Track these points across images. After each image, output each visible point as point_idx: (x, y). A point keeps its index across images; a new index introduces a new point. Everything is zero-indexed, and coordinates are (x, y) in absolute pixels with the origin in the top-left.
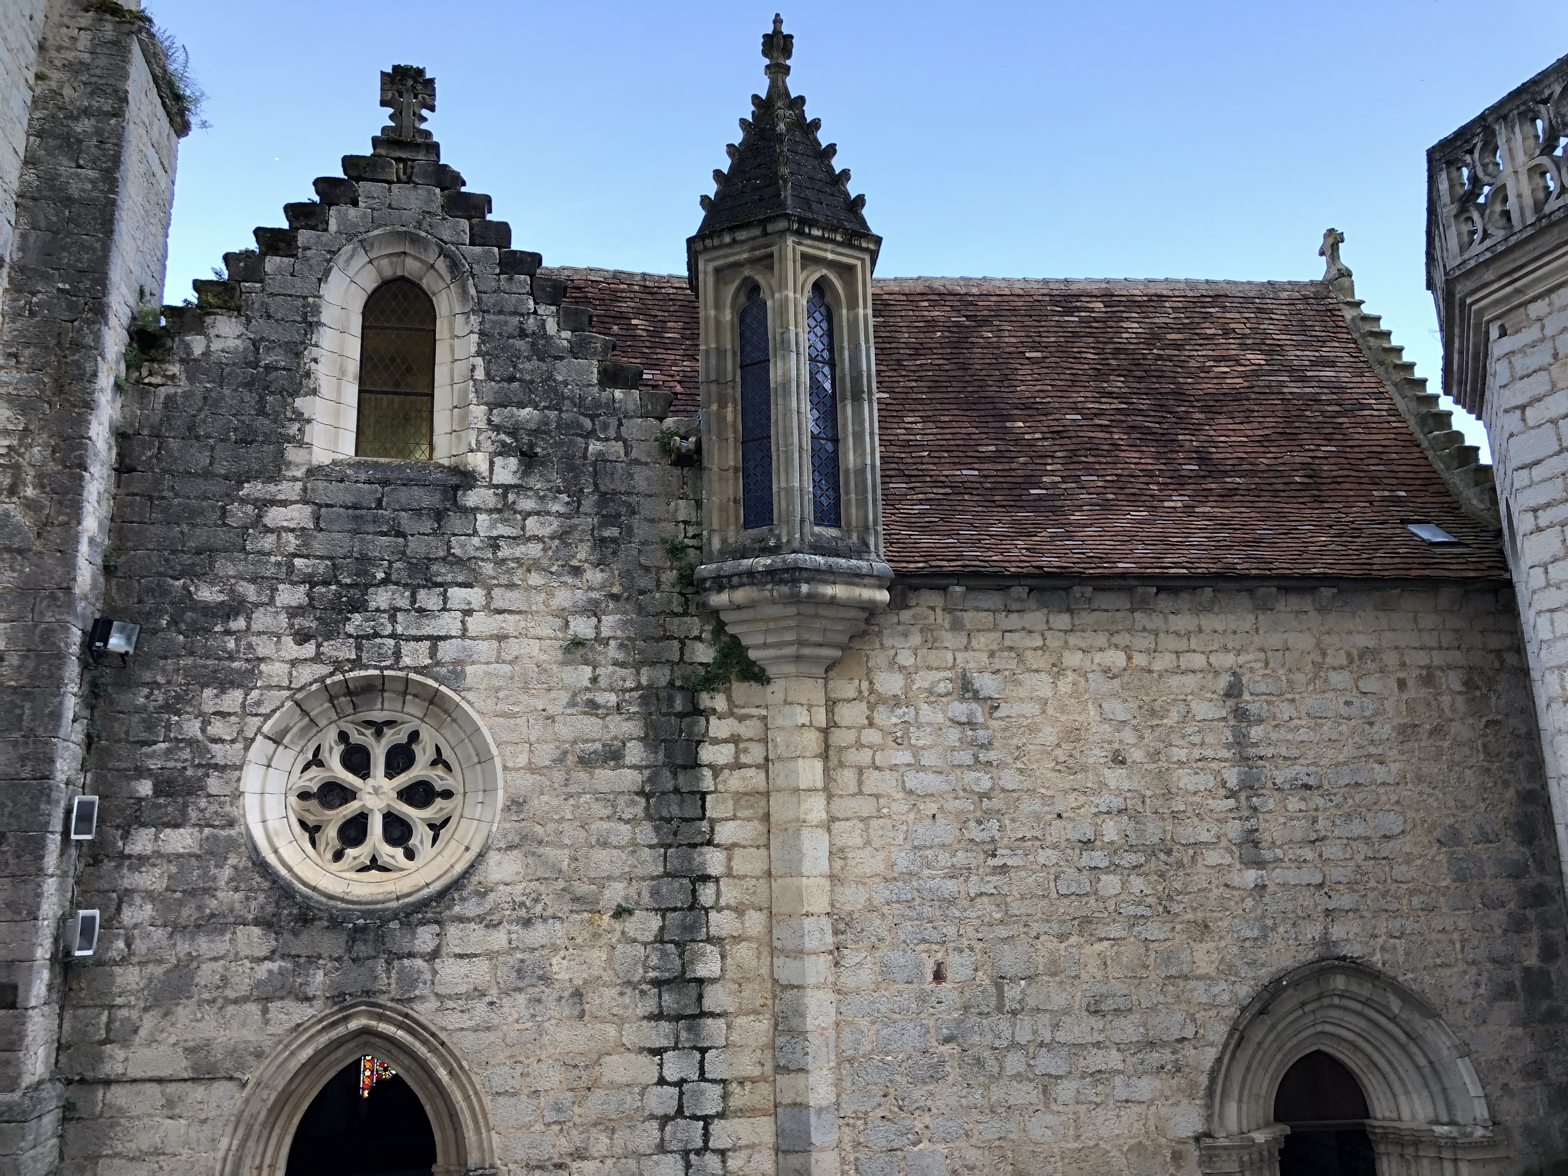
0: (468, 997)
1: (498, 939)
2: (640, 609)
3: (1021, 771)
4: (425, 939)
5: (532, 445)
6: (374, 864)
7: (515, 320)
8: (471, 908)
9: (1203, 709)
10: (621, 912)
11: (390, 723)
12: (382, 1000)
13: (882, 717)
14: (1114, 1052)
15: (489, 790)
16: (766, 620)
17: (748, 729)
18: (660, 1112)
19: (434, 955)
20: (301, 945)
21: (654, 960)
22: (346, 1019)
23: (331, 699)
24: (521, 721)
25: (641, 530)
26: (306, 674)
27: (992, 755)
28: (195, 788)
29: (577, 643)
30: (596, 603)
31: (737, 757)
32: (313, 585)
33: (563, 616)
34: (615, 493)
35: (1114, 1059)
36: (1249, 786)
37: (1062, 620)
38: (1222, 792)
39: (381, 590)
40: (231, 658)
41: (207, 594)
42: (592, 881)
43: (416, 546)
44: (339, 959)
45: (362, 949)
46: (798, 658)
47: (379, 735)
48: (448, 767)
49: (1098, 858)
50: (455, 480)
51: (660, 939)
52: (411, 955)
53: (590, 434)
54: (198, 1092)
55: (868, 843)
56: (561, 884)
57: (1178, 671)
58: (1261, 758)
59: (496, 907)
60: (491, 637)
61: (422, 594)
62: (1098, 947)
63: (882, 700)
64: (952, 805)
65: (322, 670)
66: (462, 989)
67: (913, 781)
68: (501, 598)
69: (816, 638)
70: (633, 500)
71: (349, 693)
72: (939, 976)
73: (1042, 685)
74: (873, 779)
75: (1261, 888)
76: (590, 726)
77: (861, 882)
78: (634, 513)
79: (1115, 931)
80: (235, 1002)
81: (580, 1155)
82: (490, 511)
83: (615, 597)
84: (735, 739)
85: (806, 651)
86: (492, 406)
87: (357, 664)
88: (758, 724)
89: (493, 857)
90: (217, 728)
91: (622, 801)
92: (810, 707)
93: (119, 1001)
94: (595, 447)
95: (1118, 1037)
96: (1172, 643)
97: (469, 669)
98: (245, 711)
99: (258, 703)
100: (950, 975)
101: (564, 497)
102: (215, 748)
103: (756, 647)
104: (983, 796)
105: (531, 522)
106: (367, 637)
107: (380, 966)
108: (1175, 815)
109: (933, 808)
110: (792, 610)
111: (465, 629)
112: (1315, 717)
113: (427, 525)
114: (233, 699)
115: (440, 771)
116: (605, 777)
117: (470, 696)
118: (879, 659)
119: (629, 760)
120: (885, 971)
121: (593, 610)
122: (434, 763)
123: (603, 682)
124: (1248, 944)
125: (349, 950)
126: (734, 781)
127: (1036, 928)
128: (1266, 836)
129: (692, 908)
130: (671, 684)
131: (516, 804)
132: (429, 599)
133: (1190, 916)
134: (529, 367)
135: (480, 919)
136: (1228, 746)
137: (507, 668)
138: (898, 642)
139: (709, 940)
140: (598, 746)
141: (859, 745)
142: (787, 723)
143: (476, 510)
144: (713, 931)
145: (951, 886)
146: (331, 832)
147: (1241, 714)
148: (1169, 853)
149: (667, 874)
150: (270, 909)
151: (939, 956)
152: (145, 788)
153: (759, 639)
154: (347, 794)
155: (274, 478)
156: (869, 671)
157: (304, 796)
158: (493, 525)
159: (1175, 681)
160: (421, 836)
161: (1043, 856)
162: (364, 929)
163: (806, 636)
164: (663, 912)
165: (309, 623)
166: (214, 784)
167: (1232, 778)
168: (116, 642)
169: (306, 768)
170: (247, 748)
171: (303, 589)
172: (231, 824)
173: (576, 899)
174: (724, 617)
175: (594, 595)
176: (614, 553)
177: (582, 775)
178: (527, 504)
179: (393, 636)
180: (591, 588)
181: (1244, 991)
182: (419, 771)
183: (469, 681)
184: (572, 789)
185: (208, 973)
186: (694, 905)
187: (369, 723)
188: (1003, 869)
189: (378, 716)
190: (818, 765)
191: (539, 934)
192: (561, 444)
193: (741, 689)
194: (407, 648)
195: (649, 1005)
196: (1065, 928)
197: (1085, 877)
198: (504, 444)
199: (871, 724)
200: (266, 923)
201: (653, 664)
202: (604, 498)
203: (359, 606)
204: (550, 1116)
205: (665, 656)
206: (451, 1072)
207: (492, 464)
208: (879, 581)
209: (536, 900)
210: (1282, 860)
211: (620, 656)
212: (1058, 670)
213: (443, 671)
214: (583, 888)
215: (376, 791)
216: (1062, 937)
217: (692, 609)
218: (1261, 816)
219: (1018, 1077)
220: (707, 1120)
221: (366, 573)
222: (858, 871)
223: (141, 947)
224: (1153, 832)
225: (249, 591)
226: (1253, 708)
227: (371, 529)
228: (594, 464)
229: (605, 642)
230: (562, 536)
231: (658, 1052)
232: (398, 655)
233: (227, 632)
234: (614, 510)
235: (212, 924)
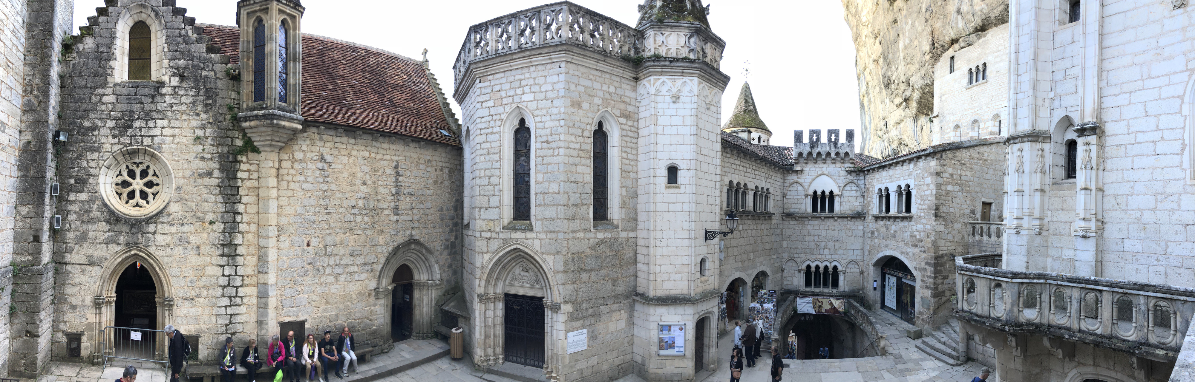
0: (164, 246)
1: (173, 229)
2: (219, 128)
3: (337, 185)
4: (151, 228)
5: (183, 73)
6: (138, 205)
7: (178, 31)
8: (165, 219)
9: (388, 171)
10: (211, 223)
11: (141, 163)
12: (140, 246)
13: (297, 166)
15: (170, 184)
16: (261, 132)
17: (253, 168)
18: (223, 284)
19: (155, 233)
20: (117, 228)
21: (222, 238)
22: (130, 251)
23: (124, 155)
24: (180, 163)
25: (219, 101)
26: (116, 148)
27: (328, 180)
28: (86, 182)
29: (198, 138)
30: (204, 125)
31: (249, 176)
32: (117, 120)
33: (193, 129)
34: (211, 88)
35: (356, 268)
36: (397, 193)
37: (353, 141)
38: (390, 194)
39: (137, 121)
40: (94, 143)
41: (87, 124)
42: (203, 213)
43: (147, 107)
44: (128, 233)
45: (134, 230)
46: (271, 145)
47: (138, 166)
48: (157, 176)
49: (356, 211)
50: (158, 85)
51: (224, 231)
52: (148, 233)
53: (203, 69)
54: (90, 268)
55: (289, 204)
56: (193, 213)
57: (383, 160)
58: (401, 186)
59: (173, 220)
60: (170, 136)
61: (149, 122)
62: (354, 237)
63: (296, 161)
64: (316, 194)
65: (121, 146)
66: (163, 244)
67: (304, 186)
68: (174, 123)
69: (277, 139)
70: (217, 91)
71: (129, 154)
72: (308, 245)
73: (345, 160)
74: (292, 185)
75: (397, 221)
76: (202, 164)
77: (287, 216)
78: (217, 95)
79: (359, 232)
80: (99, 244)
81: (198, 296)
82: (170, 95)
83: (210, 123)
84: (249, 171)
85: (274, 143)
86: (170, 60)
87: (131, 144)
88: (257, 166)
89: (172, 204)
90: (92, 164)
91: (212, 188)
92: (274, 161)
93: (68, 241)
94: (204, 73)
95: (357, 262)
96: (382, 151)
97: (164, 146)
98: (99, 159)
99: (103, 157)
100: (311, 244)
101: (194, 90)
102: (91, 170)
103: (257, 141)
104: (325, 191)
105: (183, 98)
106: (133, 136)
107: (140, 236)
108: (378, 200)
109: (310, 194)
110: (270, 129)
111: (162, 133)
112: (415, 176)
113: (150, 100)
114: (95, 155)
115: (155, 177)
116: (207, 181)
117: (164, 154)
118: (296, 147)
119: (214, 175)
120: (293, 243)
121: (203, 127)
122: (153, 175)
123: (206, 151)
124: (393, 235)
125: (131, 230)
126: (248, 184)
127: (338, 231)
128: (401, 207)
129: (234, 222)
130: (228, 152)
131: (179, 188)
132: (151, 124)
133: (379, 228)
134: (182, 47)
135: (168, 223)
136: (393, 182)
137: (175, 146)
138: (303, 143)
139: (239, 232)
140: (205, 171)
141: (288, 174)
142: (266, 166)
143: (165, 94)
144: (240, 230)
145: (314, 218)
146: (125, 196)
147: (398, 174)
148: (375, 210)
149: (226, 212)
150: (108, 217)
151: (309, 239)
152: (72, 181)
153: (258, 139)
154: (128, 184)
155: (104, 87)
156: (293, 151)
157: (117, 184)
158: (171, 100)
159: (382, 162)
160: (150, 198)
161: (341, 210)
162: (135, 224)
163: (274, 138)
164: (225, 223)
165: (116, 132)
166: (91, 180)
167: (393, 191)
168: (62, 138)
169: (117, 176)
170: (100, 170)
171: (114, 122)
172: (96, 192)
173: (198, 218)
174: (247, 131)
175: (204, 122)
176: (210, 109)
177: (200, 180)
178: (181, 92)
179: (141, 136)
180: (202, 120)
181: (391, 248)
182: (149, 178)
183: (164, 150)
184: (197, 184)
185: (91, 235)
186: (234, 221)
187: (135, 163)
188: (329, 213)
189: (137, 161)
190: (275, 179)
191: (186, 228)
192: (193, 72)
193: (251, 155)
194: (145, 139)
195: (220, 252)
196: (346, 231)
197: (352, 217)
198: (174, 73)
199: (292, 168)
200: (107, 221)
201: (222, 145)
202: (207, 90)
203: (130, 127)
204: (190, 284)
205: (227, 143)
206: (160, 269)
207: (170, 79)
208: (299, 122)
209: (185, 218)
210: (403, 214)
211: (212, 142)
212: (350, 155)
213: (155, 146)
214: (200, 215)
215: (137, 183)
216: (344, 234)
217: (236, 128)
218: (400, 202)
219: (329, 274)
220: (237, 287)
221: (132, 116)
222: (286, 212)
223: (73, 226)
224: (372, 204)
225: (98, 123)
226: (401, 172)
227: (133, 102)
228: (204, 79)
229: (207, 138)
230: (193, 103)
231: (222, 266)
232: (142, 141)
233: (93, 135)
234: (210, 94)
235: (92, 221)
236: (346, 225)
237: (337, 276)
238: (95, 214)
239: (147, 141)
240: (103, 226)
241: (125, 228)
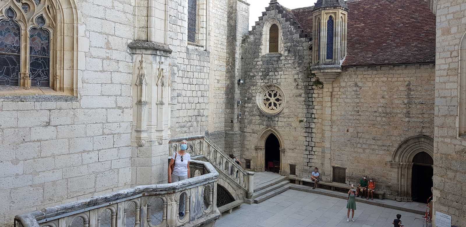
1: (285, 120)
2: (304, 74)
3: (365, 99)
4: (276, 119)
5: (289, 49)
6: (272, 109)
7: (287, 29)
8: (282, 115)
9: (402, 88)
11: (274, 90)
12: (272, 126)
13: (342, 90)
14: (376, 146)
17: (320, 92)
18: (306, 145)
19: (278, 121)
20: (263, 119)
21: (305, 124)
22: (268, 128)
23: (266, 87)
24: (288, 91)
25: (304, 62)
26: (262, 84)
27: (360, 96)
28: (251, 99)
29: (295, 79)
30: (298, 73)
31: (318, 96)
32: (263, 72)
33: (294, 75)
36: (409, 103)
37: (375, 72)
38: (403, 104)
39: (271, 73)
40: (254, 82)
43: (275, 66)
44: (267, 121)
47: (273, 92)
49: (377, 114)
50: (280, 56)
51: (306, 122)
52: (275, 121)
53: (298, 46)
54: (253, 134)
55: (338, 110)
56: (293, 113)
57: (397, 81)
58: (413, 98)
59: (285, 116)
60: (284, 79)
62: (376, 129)
63: (341, 87)
64: (352, 104)
65: (264, 84)
66: (281, 126)
67: (346, 100)
68: (285, 72)
70: (304, 56)
71: (268, 87)
72: (348, 131)
73: (370, 84)
74: (339, 100)
75: (409, 122)
76: (297, 91)
77: (336, 116)
78: (304, 58)
79: (379, 127)
80: (256, 125)
81: (295, 149)
82: (284, 60)
83: (301, 72)
84: (318, 93)
85: (329, 80)
86: (284, 44)
87: (268, 83)
88: (322, 91)
89: (285, 109)
90: (253, 91)
91: (301, 102)
92: (330, 88)
93: (245, 123)
94: (298, 48)
95: (378, 144)
96: (397, 76)
97: (281, 83)
99: (257, 88)
101: (294, 57)
102: (253, 94)
103: (321, 79)
104: (357, 103)
105: (289, 61)
106: (269, 79)
107: (271, 122)
108: (393, 108)
109: (349, 105)
111: (281, 77)
112: (427, 90)
113: (276, 63)
114: (255, 88)
115: (280, 97)
116: (299, 99)
117: (282, 87)
118: (341, 80)
119: (302, 96)
120: (339, 130)
123: (299, 85)
124: (405, 131)
125: (268, 120)
126: (318, 100)
127: (365, 125)
128: (412, 112)
130: (309, 85)
131: (287, 102)
132: (276, 73)
133: (394, 125)
134: (289, 37)
135: (283, 117)
136: (406, 95)
137: (286, 83)
138: (345, 77)
140: (298, 94)
141: (337, 94)
142: (326, 91)
143: (282, 60)
144: (314, 121)
145: (351, 117)
146: (267, 105)
147: (410, 89)
148: (391, 114)
149: (307, 113)
150: (260, 114)
151: (348, 128)
152: (246, 99)
154: (269, 100)
155: (258, 58)
156: (340, 82)
157: (264, 100)
158: (284, 62)
159: (396, 83)
160: (278, 106)
161: (367, 114)
162: (270, 117)
164: (307, 118)
165: (262, 77)
166: (253, 98)
167: (406, 101)
168: (241, 82)
169: (264, 96)
170: (256, 94)
171: (262, 73)
172: (255, 103)
175: (298, 72)
176: (301, 65)
177: (296, 98)
178: (289, 58)
179: (272, 79)
180: (297, 71)
181: (402, 139)
182: (277, 97)
183: (282, 85)
184: (295, 100)
185: (253, 121)
186: (311, 117)
188: (360, 115)
189: (272, 89)
190: (330, 98)
191: (290, 120)
192: (293, 48)
193: (319, 86)
194: (274, 80)
195: (304, 131)
196: (370, 125)
197: (374, 118)
198: (286, 49)
199: (339, 91)
200: (259, 116)
201: (306, 82)
202: (300, 56)
203: (268, 75)
204: (292, 143)
205: (308, 80)
206: (280, 136)
207: (284, 53)
209: (290, 115)
210: (414, 117)
211: (301, 81)
212: (373, 81)
213: (278, 83)
214: (296, 114)
215: (272, 99)
216: (369, 127)
218: (411, 108)
219: (359, 148)
220: (312, 147)
221: (269, 70)
222: (336, 114)
223: (247, 117)
224: (388, 110)
225: (256, 73)
226: (412, 88)
227: (269, 64)
228: (298, 51)
229: (299, 79)
230: (293, 63)
231: (306, 137)
232: (273, 81)
233: (254, 79)
234: (301, 58)
235: (254, 115)
236: (370, 122)
237: (364, 149)
238: (255, 112)
239: (275, 81)
240: (258, 118)
241: (266, 119)
